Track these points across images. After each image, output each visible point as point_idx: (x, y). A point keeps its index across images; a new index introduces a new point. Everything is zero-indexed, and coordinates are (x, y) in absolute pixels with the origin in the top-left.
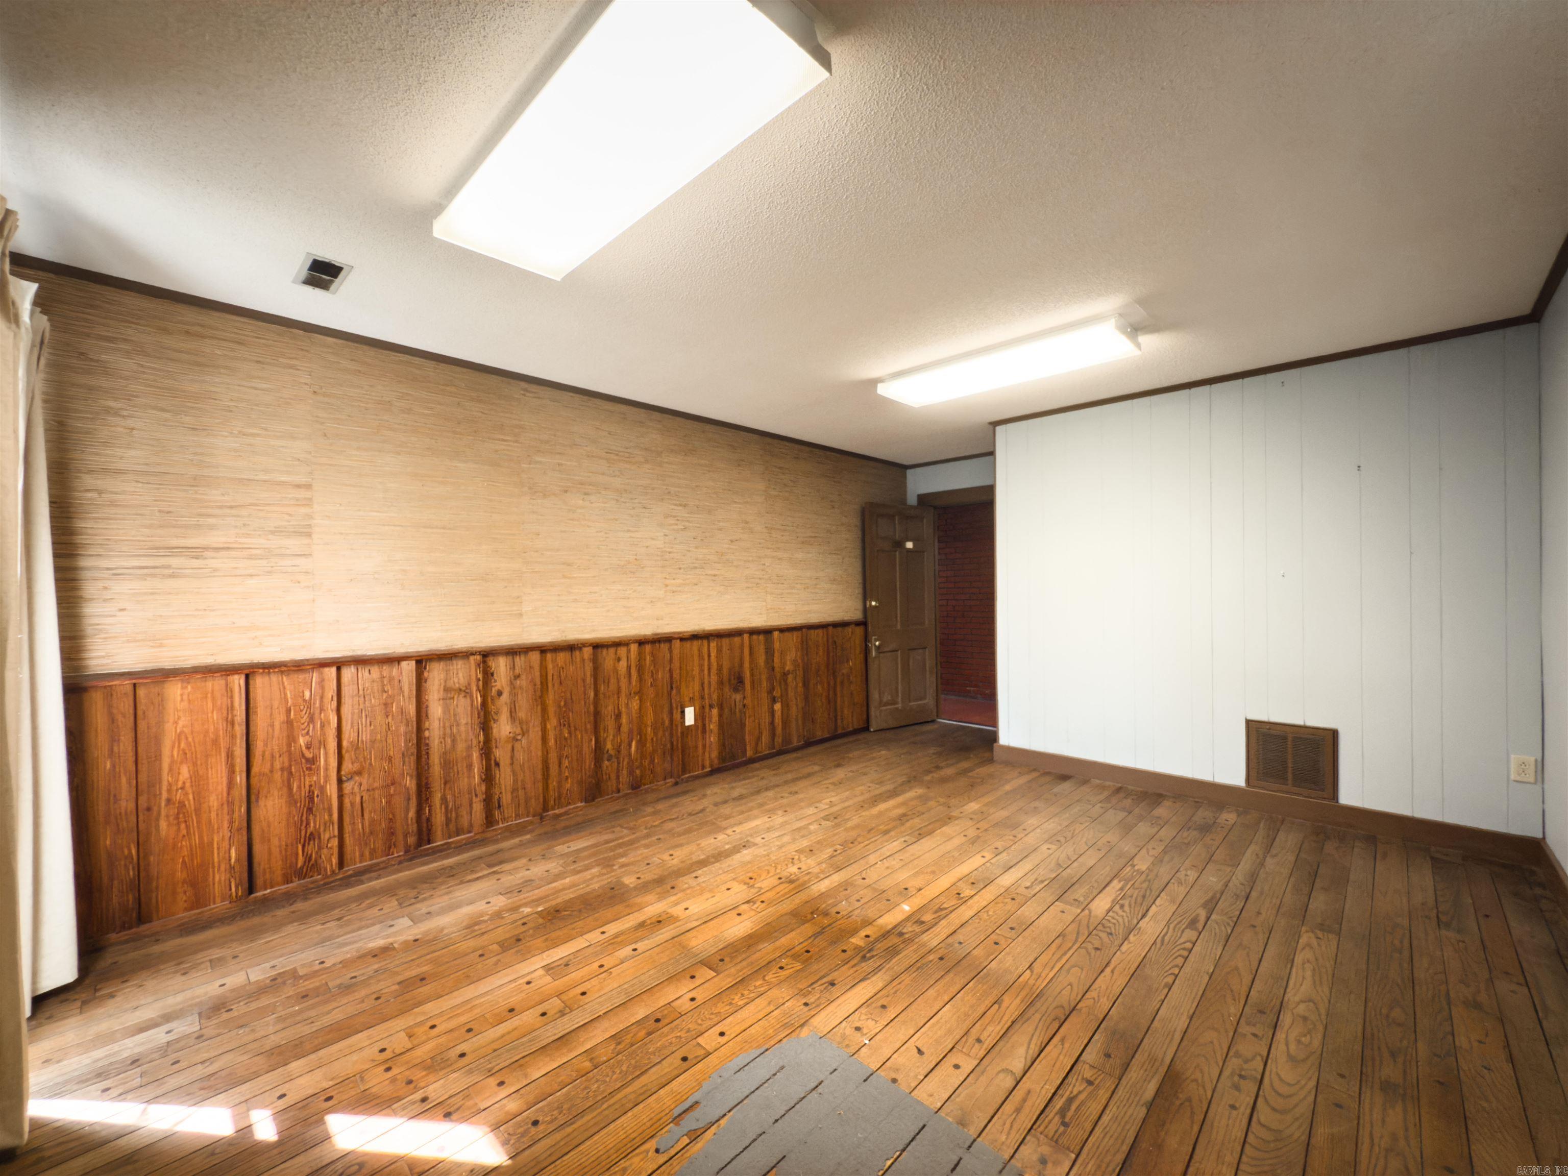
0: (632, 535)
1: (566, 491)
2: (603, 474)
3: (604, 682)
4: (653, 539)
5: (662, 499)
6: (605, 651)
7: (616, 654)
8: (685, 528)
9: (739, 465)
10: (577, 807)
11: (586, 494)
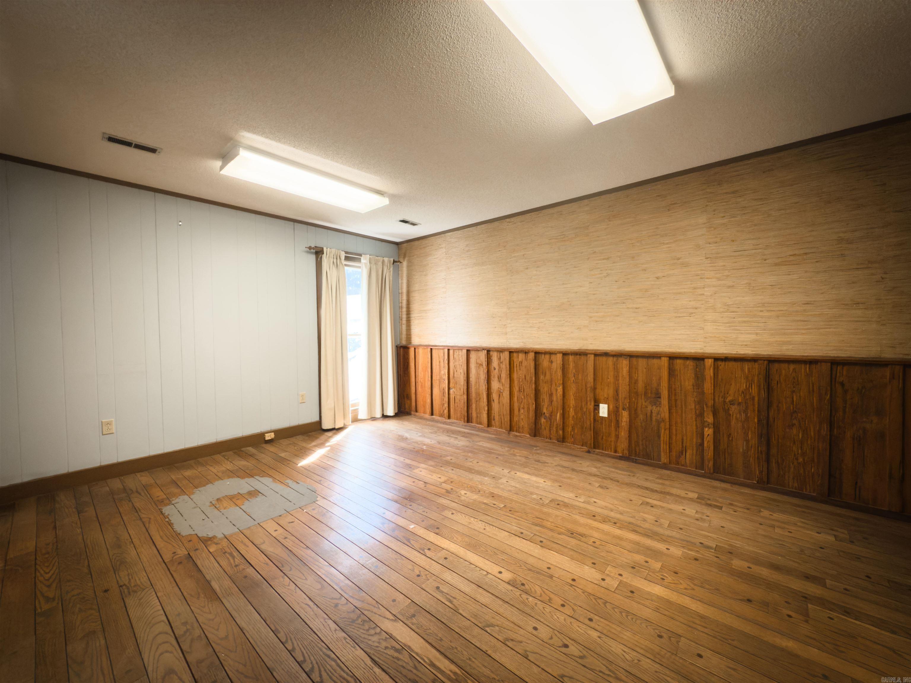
0: (565, 286)
1: (527, 269)
2: (547, 253)
3: (542, 373)
4: (581, 287)
5: (589, 258)
6: (543, 355)
7: (550, 358)
8: (608, 275)
9: (669, 210)
10: (526, 436)
11: (538, 267)
